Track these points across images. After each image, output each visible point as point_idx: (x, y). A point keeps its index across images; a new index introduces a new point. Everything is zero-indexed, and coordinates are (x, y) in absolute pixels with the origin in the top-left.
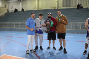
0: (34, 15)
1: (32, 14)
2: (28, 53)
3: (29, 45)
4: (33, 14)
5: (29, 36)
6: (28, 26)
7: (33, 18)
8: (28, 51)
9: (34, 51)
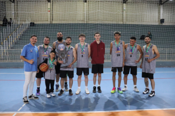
0: (36, 39)
1: (31, 37)
2: (26, 100)
3: (27, 88)
4: (33, 37)
5: (27, 74)
6: (24, 57)
7: (34, 44)
8: (25, 98)
9: (35, 98)
